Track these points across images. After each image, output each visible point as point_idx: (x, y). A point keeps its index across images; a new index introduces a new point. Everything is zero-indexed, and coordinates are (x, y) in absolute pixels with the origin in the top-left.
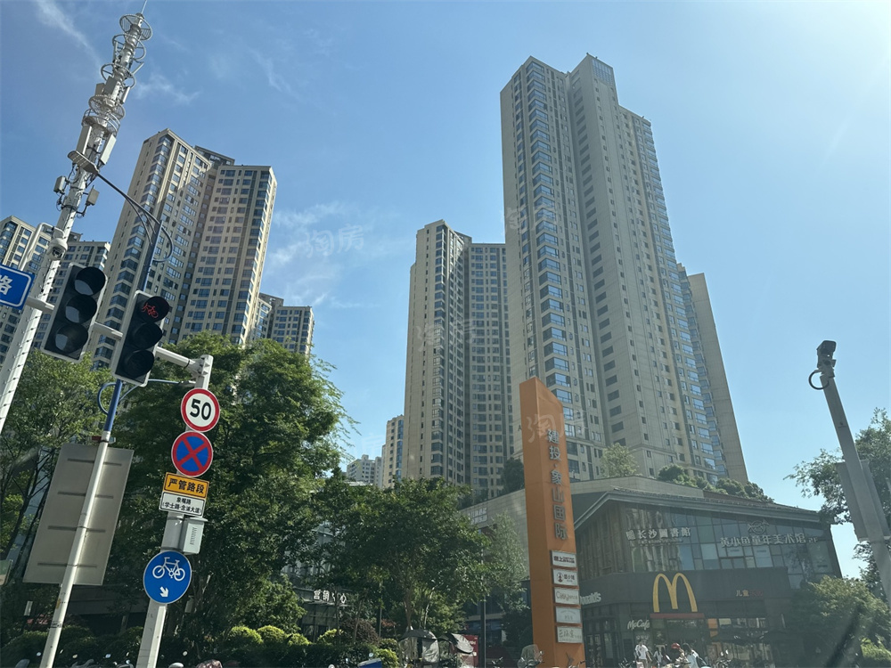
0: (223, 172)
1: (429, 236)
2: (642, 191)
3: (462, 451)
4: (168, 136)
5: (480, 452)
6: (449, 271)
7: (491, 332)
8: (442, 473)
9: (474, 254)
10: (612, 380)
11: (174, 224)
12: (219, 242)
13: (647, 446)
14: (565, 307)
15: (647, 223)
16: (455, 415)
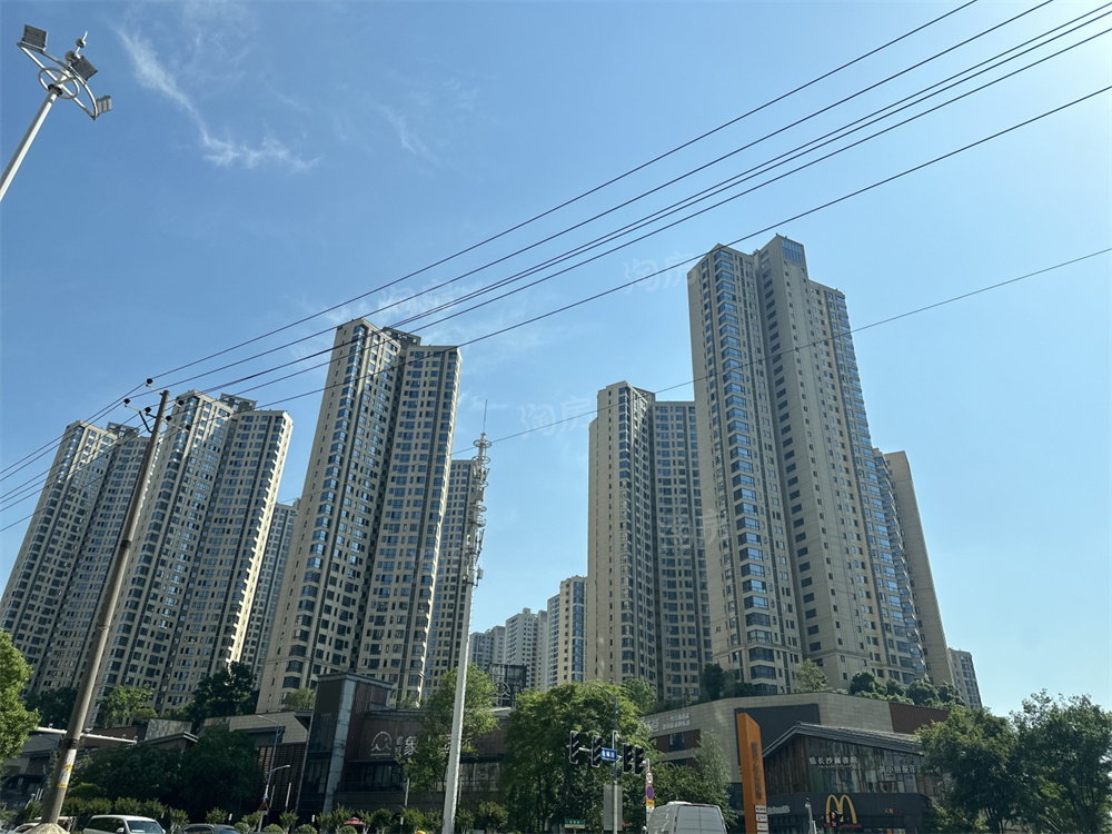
0: (412, 354)
1: (611, 398)
2: (836, 375)
3: (653, 632)
4: (363, 326)
5: (672, 633)
6: (634, 436)
7: (679, 501)
8: (633, 658)
9: (658, 413)
10: (808, 582)
11: (372, 414)
12: (412, 427)
13: (841, 652)
14: (759, 509)
15: (841, 409)
16: (644, 594)
